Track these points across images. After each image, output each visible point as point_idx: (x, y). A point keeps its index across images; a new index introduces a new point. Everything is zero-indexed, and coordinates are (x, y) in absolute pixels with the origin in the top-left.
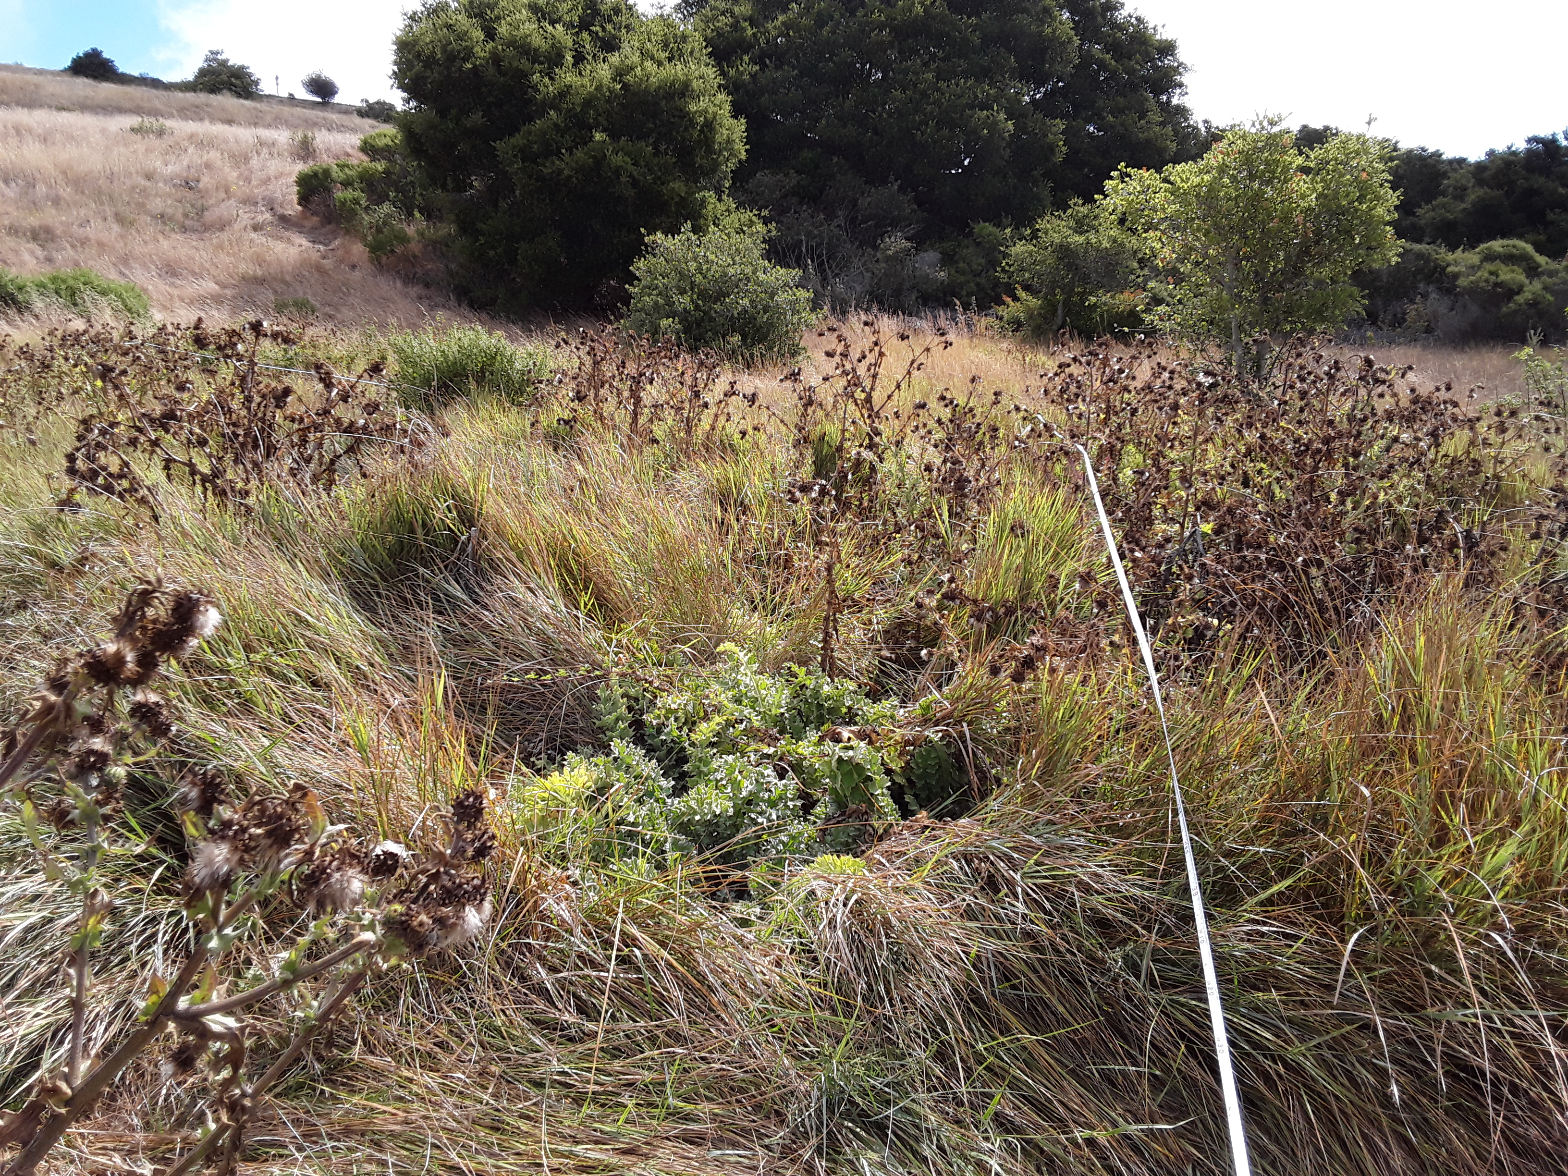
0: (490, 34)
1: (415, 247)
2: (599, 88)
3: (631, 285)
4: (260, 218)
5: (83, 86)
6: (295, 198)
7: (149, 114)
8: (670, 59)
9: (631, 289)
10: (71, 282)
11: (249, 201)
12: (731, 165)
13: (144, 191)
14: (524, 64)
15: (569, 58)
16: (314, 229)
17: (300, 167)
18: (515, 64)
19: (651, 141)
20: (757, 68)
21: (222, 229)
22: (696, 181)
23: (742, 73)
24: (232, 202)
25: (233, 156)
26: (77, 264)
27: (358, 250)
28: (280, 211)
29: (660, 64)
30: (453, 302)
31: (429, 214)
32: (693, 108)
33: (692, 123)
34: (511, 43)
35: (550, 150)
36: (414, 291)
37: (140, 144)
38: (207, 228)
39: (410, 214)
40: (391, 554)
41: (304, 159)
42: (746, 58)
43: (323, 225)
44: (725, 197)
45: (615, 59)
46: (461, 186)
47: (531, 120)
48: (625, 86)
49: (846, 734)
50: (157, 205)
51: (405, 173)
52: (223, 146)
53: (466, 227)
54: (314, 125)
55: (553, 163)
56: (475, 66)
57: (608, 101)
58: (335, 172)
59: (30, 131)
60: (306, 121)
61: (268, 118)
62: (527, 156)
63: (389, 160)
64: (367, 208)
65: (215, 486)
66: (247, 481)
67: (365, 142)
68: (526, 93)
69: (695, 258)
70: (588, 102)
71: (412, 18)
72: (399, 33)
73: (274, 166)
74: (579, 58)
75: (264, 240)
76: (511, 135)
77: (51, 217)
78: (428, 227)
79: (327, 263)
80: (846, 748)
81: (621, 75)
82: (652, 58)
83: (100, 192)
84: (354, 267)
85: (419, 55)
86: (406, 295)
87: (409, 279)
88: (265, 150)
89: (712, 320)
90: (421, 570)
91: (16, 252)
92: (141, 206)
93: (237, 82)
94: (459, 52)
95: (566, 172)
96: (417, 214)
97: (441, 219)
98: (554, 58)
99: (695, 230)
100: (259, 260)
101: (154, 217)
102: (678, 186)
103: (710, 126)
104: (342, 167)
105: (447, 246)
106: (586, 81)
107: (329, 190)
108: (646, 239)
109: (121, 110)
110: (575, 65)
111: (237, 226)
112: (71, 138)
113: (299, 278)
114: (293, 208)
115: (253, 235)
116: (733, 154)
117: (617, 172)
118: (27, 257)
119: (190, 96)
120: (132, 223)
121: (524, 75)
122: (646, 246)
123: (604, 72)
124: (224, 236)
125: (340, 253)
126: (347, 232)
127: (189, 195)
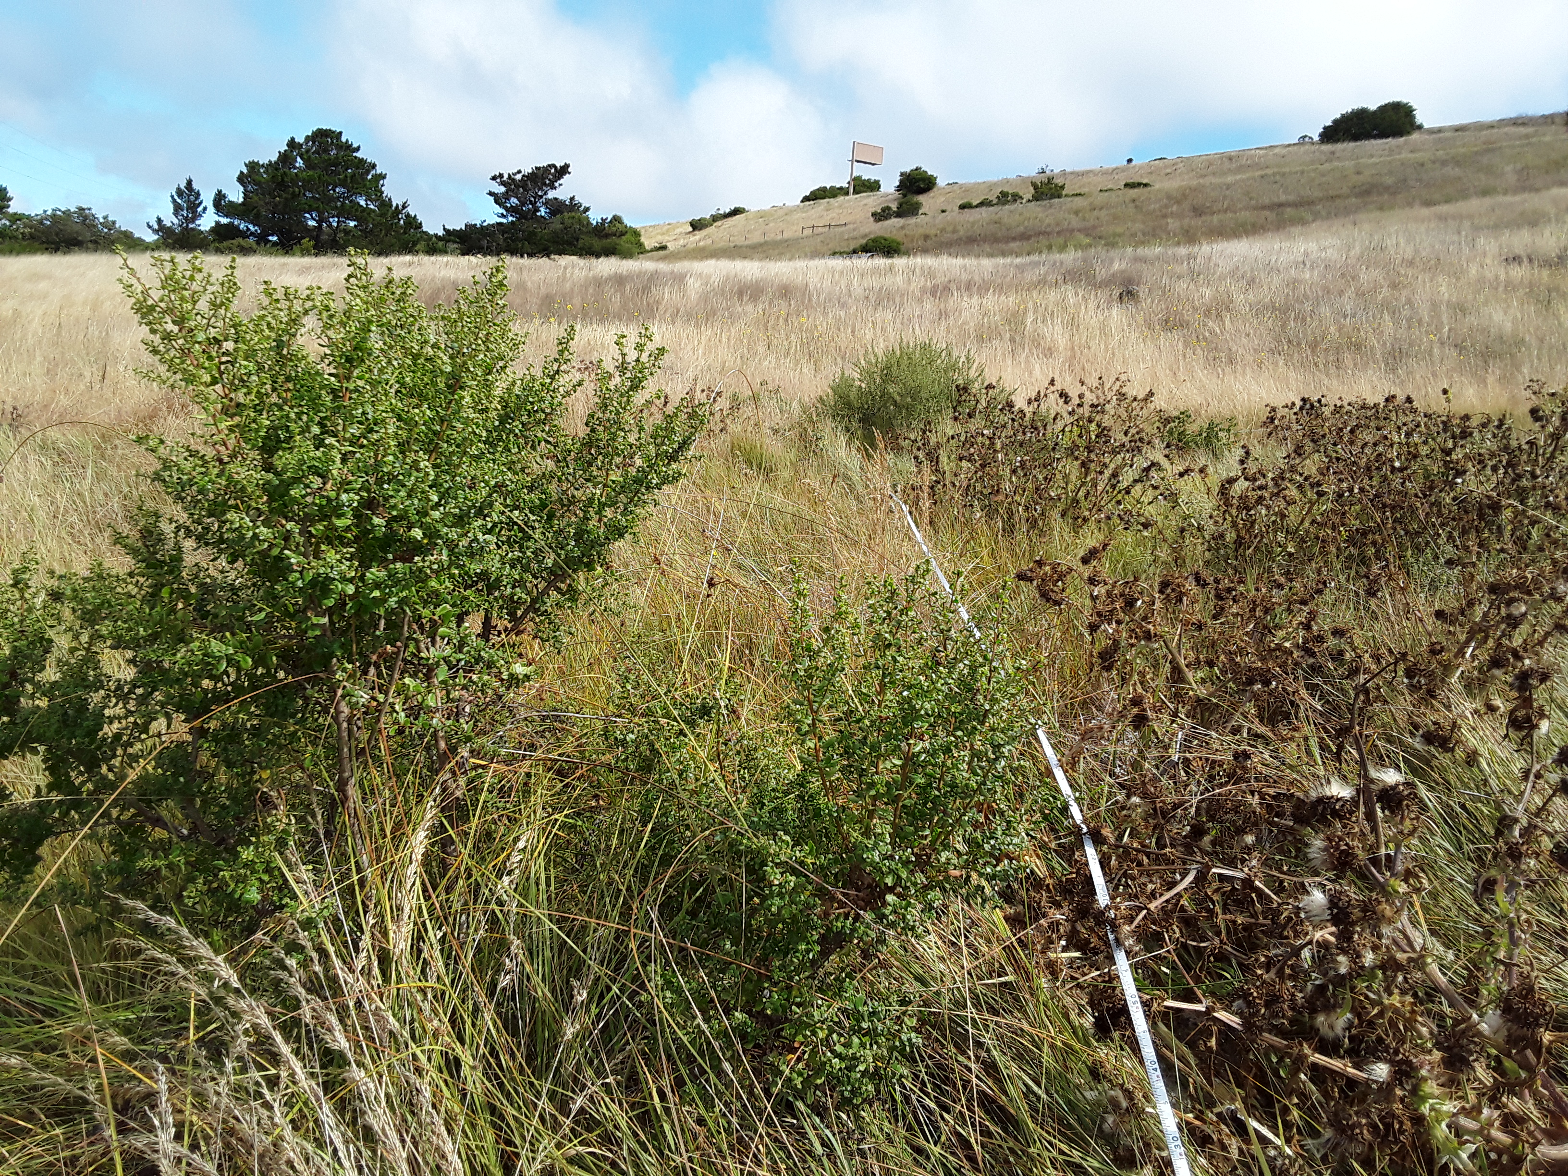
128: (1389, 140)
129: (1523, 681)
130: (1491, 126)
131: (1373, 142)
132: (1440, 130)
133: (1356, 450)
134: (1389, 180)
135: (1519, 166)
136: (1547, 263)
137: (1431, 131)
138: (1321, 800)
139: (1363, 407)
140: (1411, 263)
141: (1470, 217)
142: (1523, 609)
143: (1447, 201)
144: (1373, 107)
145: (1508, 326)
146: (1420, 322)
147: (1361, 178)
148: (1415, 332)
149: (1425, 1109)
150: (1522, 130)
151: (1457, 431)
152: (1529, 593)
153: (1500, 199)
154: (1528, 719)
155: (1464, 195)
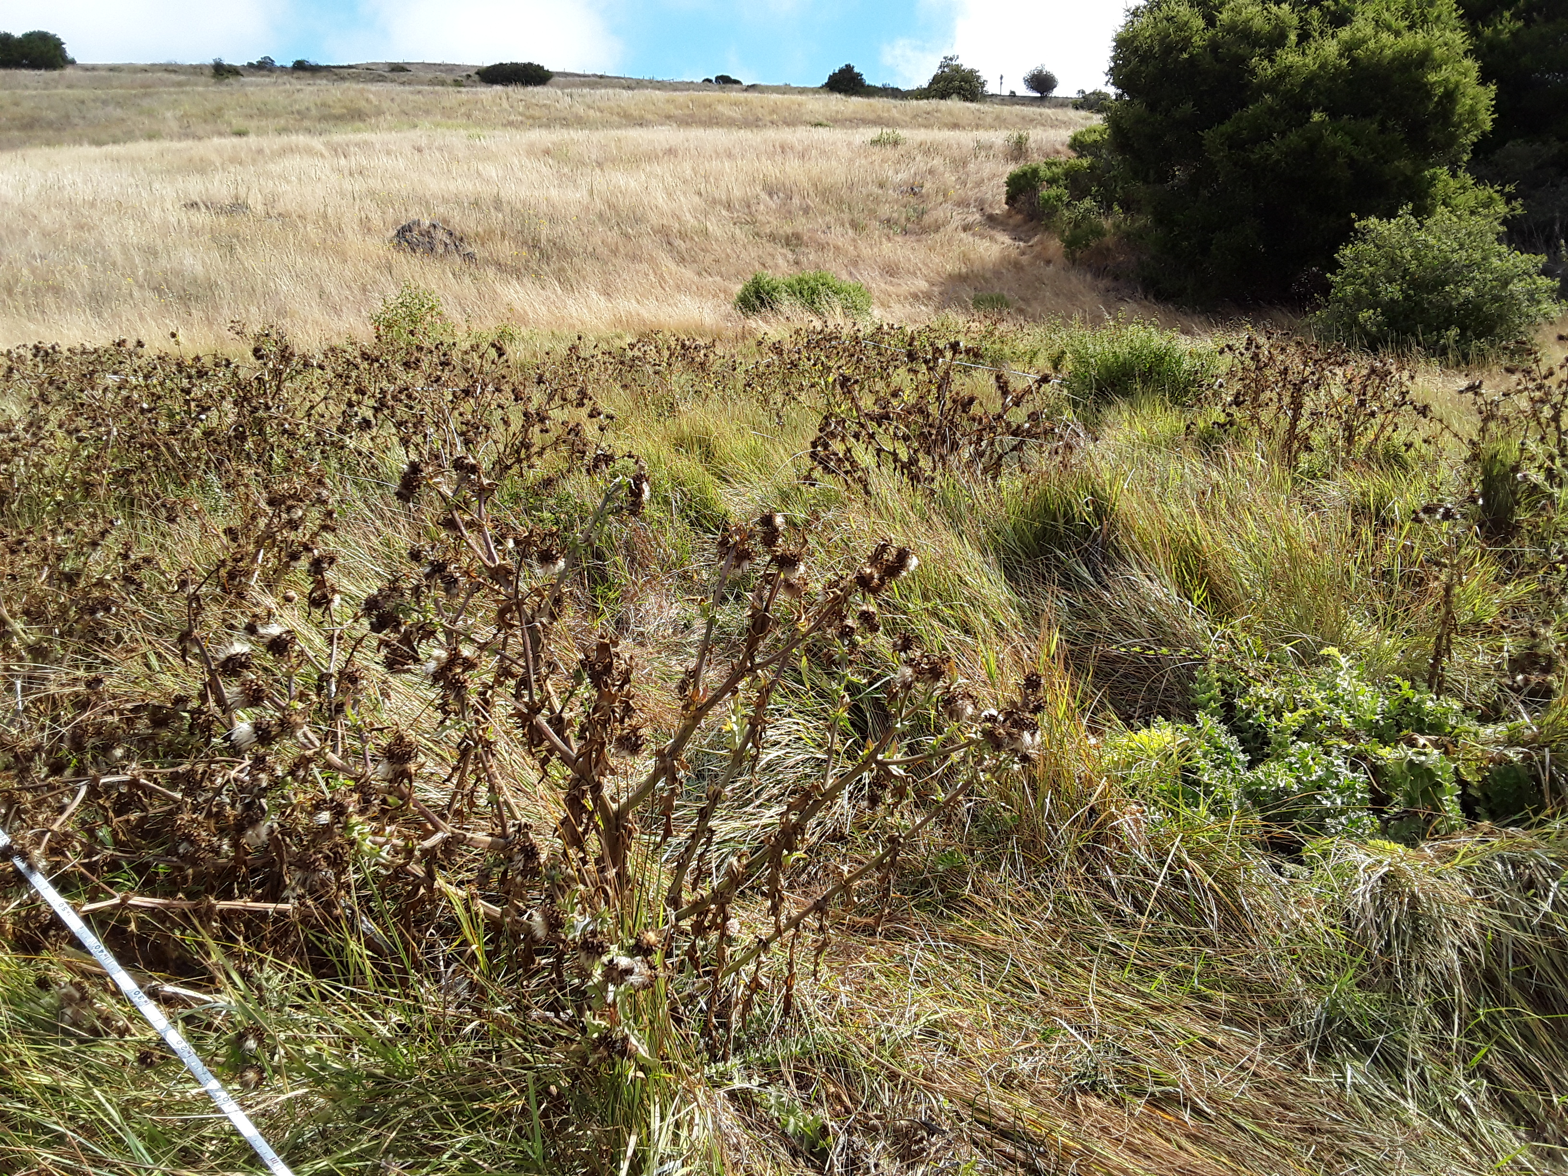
0: (1211, 21)
1: (1109, 240)
2: (1322, 66)
3: (1333, 273)
4: (970, 219)
5: (838, 103)
6: (1003, 198)
7: (887, 126)
8: (1410, 28)
9: (1333, 278)
10: (812, 283)
11: (962, 203)
12: (1473, 137)
13: (877, 200)
14: (1243, 49)
15: (1293, 37)
16: (1016, 227)
17: (1013, 168)
18: (1234, 49)
19: (1379, 117)
20: (1520, 24)
21: (937, 230)
22: (1425, 159)
23: (1500, 32)
24: (949, 206)
25: (954, 161)
26: (818, 267)
27: (1055, 245)
28: (989, 211)
29: (1397, 34)
30: (1139, 294)
31: (1126, 207)
32: (1432, 77)
33: (1429, 95)
34: (1232, 28)
35: (1261, 135)
36: (1102, 284)
37: (877, 154)
38: (925, 230)
39: (1110, 207)
40: (1036, 538)
41: (1016, 159)
42: (1507, 14)
43: (1025, 222)
44: (1460, 173)
45: (1345, 33)
46: (1163, 177)
47: (1244, 105)
48: (1354, 61)
49: (1422, 740)
50: (885, 211)
51: (1109, 167)
52: (947, 152)
53: (1162, 218)
54: (1031, 121)
55: (1262, 148)
56: (1191, 55)
57: (1333, 79)
58: (1044, 172)
59: (792, 148)
60: (1023, 118)
61: (989, 120)
62: (1234, 143)
63: (1096, 156)
64: (1068, 204)
65: (910, 472)
66: (934, 469)
67: (1075, 139)
68: (1242, 78)
69: (1412, 243)
70: (1310, 81)
71: (1135, 14)
72: (1120, 30)
73: (988, 168)
74: (1304, 37)
75: (971, 239)
76: (1221, 123)
77: (801, 225)
78: (1125, 219)
79: (1025, 260)
80: (1420, 753)
81: (1350, 50)
82: (1389, 28)
83: (842, 202)
84: (1048, 262)
85: (1137, 49)
86: (1093, 289)
87: (1099, 272)
88: (983, 153)
89: (1423, 310)
90: (1058, 552)
91: (773, 256)
92: (873, 213)
93: (967, 86)
94: (1177, 43)
95: (1275, 157)
96: (1116, 208)
97: (1139, 211)
98: (1277, 39)
99: (1415, 213)
100: (965, 258)
101: (881, 222)
102: (1403, 164)
103: (1451, 95)
104: (1049, 165)
105: (1141, 237)
106: (1309, 60)
107: (1035, 189)
108: (1356, 225)
109: (865, 122)
110: (1298, 44)
111: (950, 228)
112: (823, 152)
113: (998, 274)
114: (1000, 207)
115: (963, 235)
116: (1476, 126)
117: (1334, 152)
118: (781, 261)
119: (923, 103)
120: (863, 229)
121: (1243, 60)
122: (1356, 231)
123: (1331, 48)
124: (938, 237)
125: (1038, 248)
126: (1047, 228)
127: (913, 200)
128: (42, 72)
129: (317, 566)
130: (145, 70)
131: (25, 72)
132: (93, 68)
133: (98, 393)
134: (52, 115)
135: (179, 113)
136: (221, 210)
137: (86, 68)
138: (230, 659)
139: (84, 352)
140: (93, 205)
141: (141, 160)
142: (300, 513)
143: (116, 141)
144: (18, 32)
145: (199, 269)
146: (114, 264)
147: (19, 110)
148: (112, 276)
149: (355, 834)
150: (173, 77)
151: (193, 372)
152: (301, 501)
153: (166, 144)
154: (325, 596)
155: (129, 137)
